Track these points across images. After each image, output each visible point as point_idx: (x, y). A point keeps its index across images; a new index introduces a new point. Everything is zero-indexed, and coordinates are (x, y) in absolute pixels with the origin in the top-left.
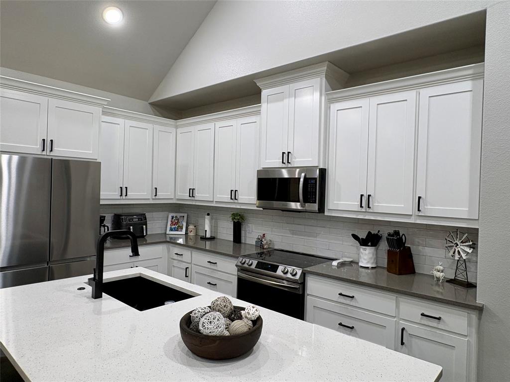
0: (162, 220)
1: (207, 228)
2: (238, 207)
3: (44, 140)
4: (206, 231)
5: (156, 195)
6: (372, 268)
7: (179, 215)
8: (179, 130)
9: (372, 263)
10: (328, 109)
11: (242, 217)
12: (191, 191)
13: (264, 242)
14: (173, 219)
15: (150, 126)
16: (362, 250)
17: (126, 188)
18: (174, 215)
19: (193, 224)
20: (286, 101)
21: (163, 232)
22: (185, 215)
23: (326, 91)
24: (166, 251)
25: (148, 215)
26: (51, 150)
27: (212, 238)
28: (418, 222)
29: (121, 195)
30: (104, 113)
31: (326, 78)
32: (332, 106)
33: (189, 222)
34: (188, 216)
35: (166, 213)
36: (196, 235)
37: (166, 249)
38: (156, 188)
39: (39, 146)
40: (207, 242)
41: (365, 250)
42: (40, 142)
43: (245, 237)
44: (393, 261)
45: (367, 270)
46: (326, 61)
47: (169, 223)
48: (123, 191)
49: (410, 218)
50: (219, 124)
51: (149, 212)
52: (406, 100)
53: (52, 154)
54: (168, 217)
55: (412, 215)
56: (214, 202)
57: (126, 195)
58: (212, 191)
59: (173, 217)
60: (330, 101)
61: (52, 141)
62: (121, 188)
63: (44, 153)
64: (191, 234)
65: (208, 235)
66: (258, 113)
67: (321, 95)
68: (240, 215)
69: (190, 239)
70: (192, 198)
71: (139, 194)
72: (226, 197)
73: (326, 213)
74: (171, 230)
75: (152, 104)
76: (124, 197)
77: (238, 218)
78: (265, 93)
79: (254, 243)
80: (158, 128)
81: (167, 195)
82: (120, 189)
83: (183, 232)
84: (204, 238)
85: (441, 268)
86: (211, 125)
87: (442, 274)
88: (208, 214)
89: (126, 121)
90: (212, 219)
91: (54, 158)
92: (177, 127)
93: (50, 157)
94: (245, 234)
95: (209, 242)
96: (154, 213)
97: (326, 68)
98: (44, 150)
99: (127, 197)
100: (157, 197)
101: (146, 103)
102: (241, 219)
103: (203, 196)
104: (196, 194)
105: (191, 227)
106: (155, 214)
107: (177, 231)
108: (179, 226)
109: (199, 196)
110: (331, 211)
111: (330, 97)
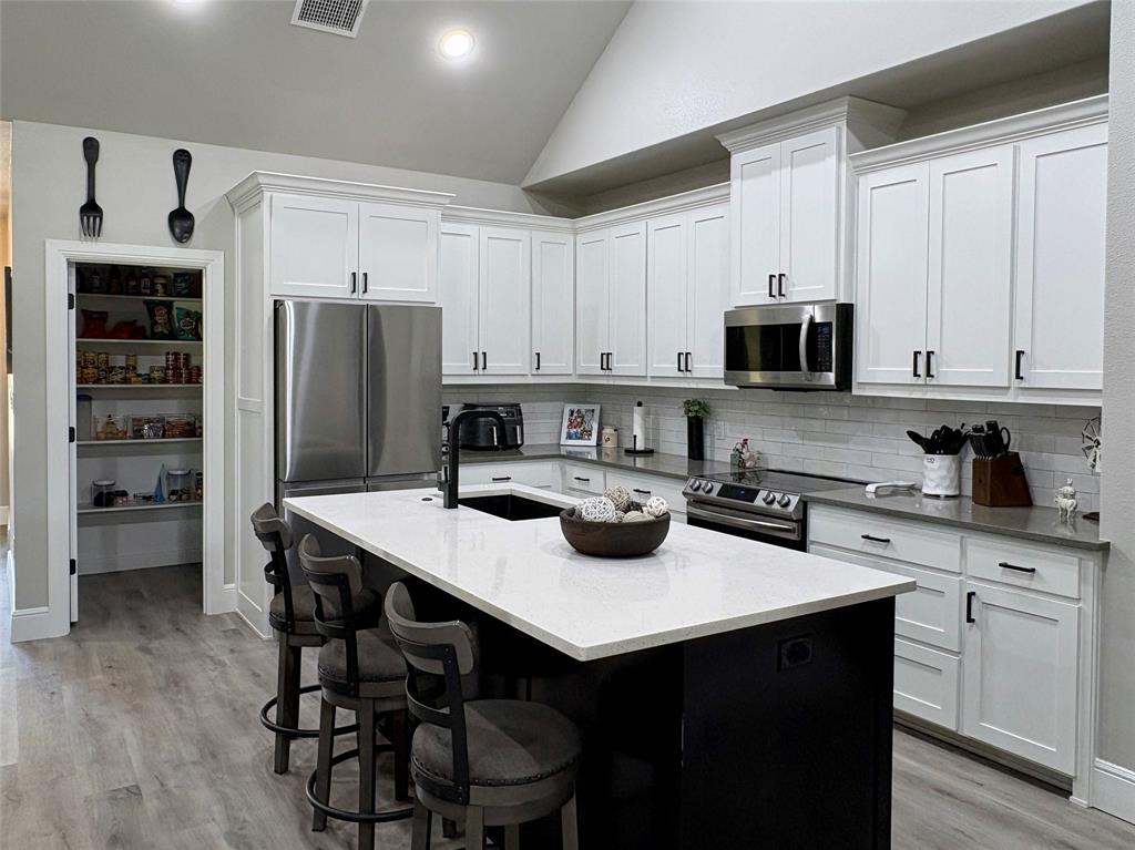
0: (551, 418)
1: (638, 431)
2: (693, 385)
3: (354, 274)
4: (635, 437)
5: (538, 368)
6: (947, 496)
7: (583, 407)
8: (581, 239)
9: (947, 488)
10: (853, 187)
11: (704, 407)
12: (605, 357)
13: (746, 455)
14: (572, 415)
15: (523, 234)
16: (925, 462)
17: (485, 354)
18: (575, 407)
19: (610, 425)
20: (775, 174)
21: (555, 442)
22: (597, 408)
23: (849, 152)
24: (559, 474)
25: (524, 407)
26: (365, 291)
27: (648, 453)
28: (1021, 400)
29: (475, 369)
30: (445, 218)
31: (848, 125)
32: (862, 179)
33: (603, 421)
34: (601, 410)
35: (558, 403)
36: (619, 446)
37: (558, 469)
38: (538, 354)
39: (348, 285)
40: (637, 459)
41: (932, 461)
42: (348, 278)
43: (712, 447)
44: (980, 481)
45: (936, 502)
46: (844, 95)
47: (566, 423)
48: (480, 360)
49: (1006, 394)
50: (655, 223)
51: (526, 401)
52: (995, 165)
53: (366, 296)
54: (563, 412)
55: (1008, 388)
56: (649, 379)
57: (485, 368)
58: (644, 356)
59: (572, 412)
60: (860, 171)
61: (365, 275)
62: (475, 354)
63: (355, 296)
64: (609, 445)
65: (640, 446)
66: (726, 198)
67: (839, 160)
68: (699, 403)
69: (606, 454)
70: (607, 372)
71: (509, 367)
72: (670, 368)
73: (855, 392)
74: (569, 437)
75: (530, 190)
76: (481, 372)
77: (697, 408)
78: (737, 161)
79: (729, 460)
80: (539, 236)
81: (560, 368)
82: (473, 356)
83: (593, 441)
84: (633, 452)
85: (1070, 489)
86: (640, 226)
87: (1070, 501)
88: (640, 404)
89: (483, 228)
90: (647, 414)
91: (370, 303)
92: (575, 232)
93: (365, 303)
94: (712, 442)
95: (642, 459)
96: (537, 404)
97: (846, 108)
98: (354, 291)
99: (486, 372)
100: (540, 372)
101: (518, 189)
102: (702, 411)
103: (627, 368)
104: (614, 364)
105: (608, 431)
106: (540, 407)
107: (581, 438)
108: (584, 430)
109: (618, 366)
110: (862, 386)
111: (858, 163)
